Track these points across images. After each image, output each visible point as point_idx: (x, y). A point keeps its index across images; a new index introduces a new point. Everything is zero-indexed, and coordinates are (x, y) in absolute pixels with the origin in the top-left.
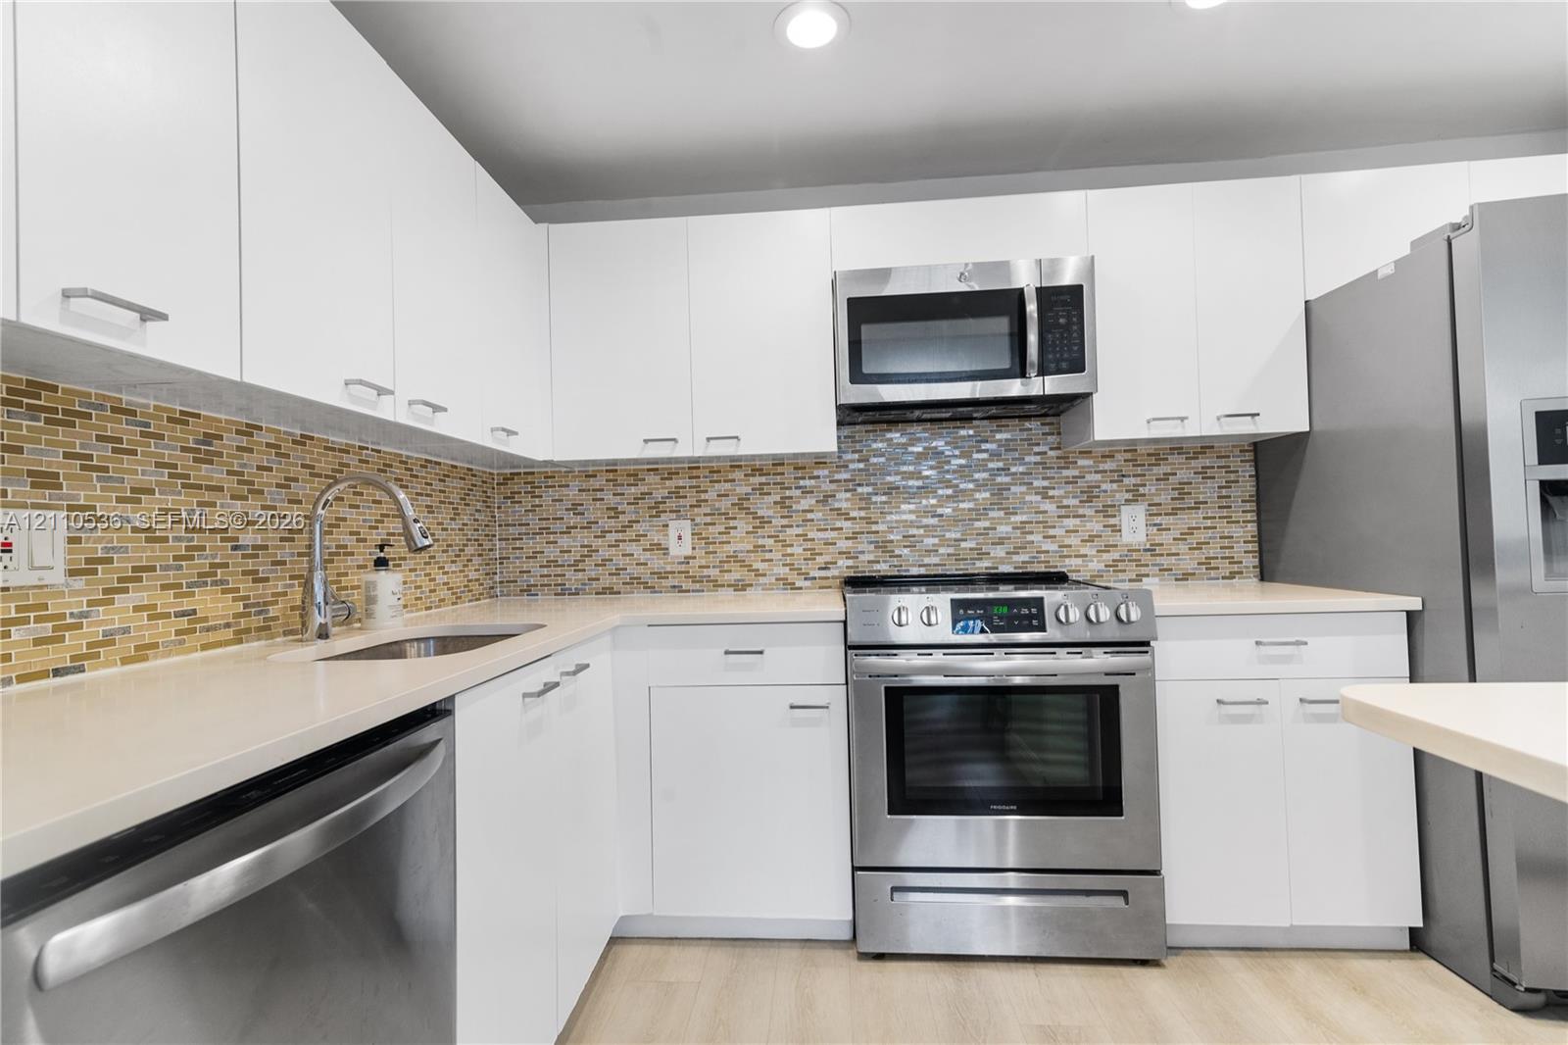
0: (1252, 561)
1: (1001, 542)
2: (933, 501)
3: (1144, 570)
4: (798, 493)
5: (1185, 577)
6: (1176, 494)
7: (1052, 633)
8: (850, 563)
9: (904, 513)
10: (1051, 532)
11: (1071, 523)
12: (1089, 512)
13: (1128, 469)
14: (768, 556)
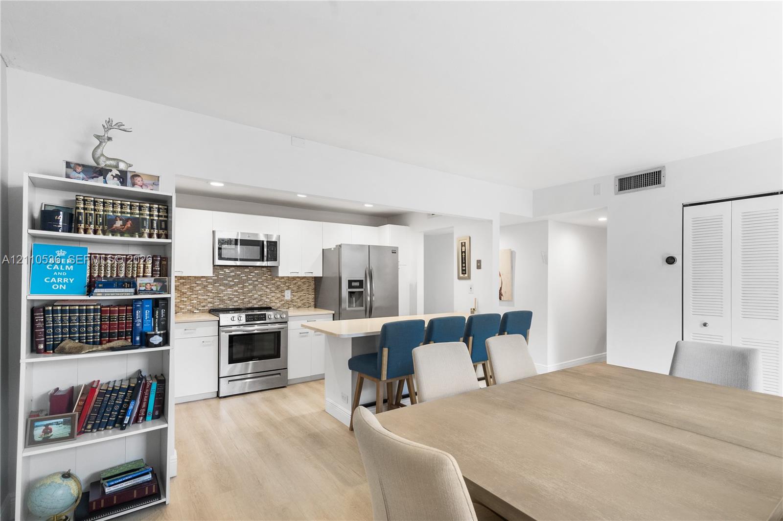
0: (313, 303)
1: (255, 299)
2: (237, 288)
3: (290, 306)
4: (196, 285)
5: (299, 307)
6: (298, 288)
7: (267, 321)
8: (212, 305)
9: (228, 291)
10: (268, 297)
11: (273, 294)
12: (278, 292)
13: (287, 281)
14: (185, 303)
